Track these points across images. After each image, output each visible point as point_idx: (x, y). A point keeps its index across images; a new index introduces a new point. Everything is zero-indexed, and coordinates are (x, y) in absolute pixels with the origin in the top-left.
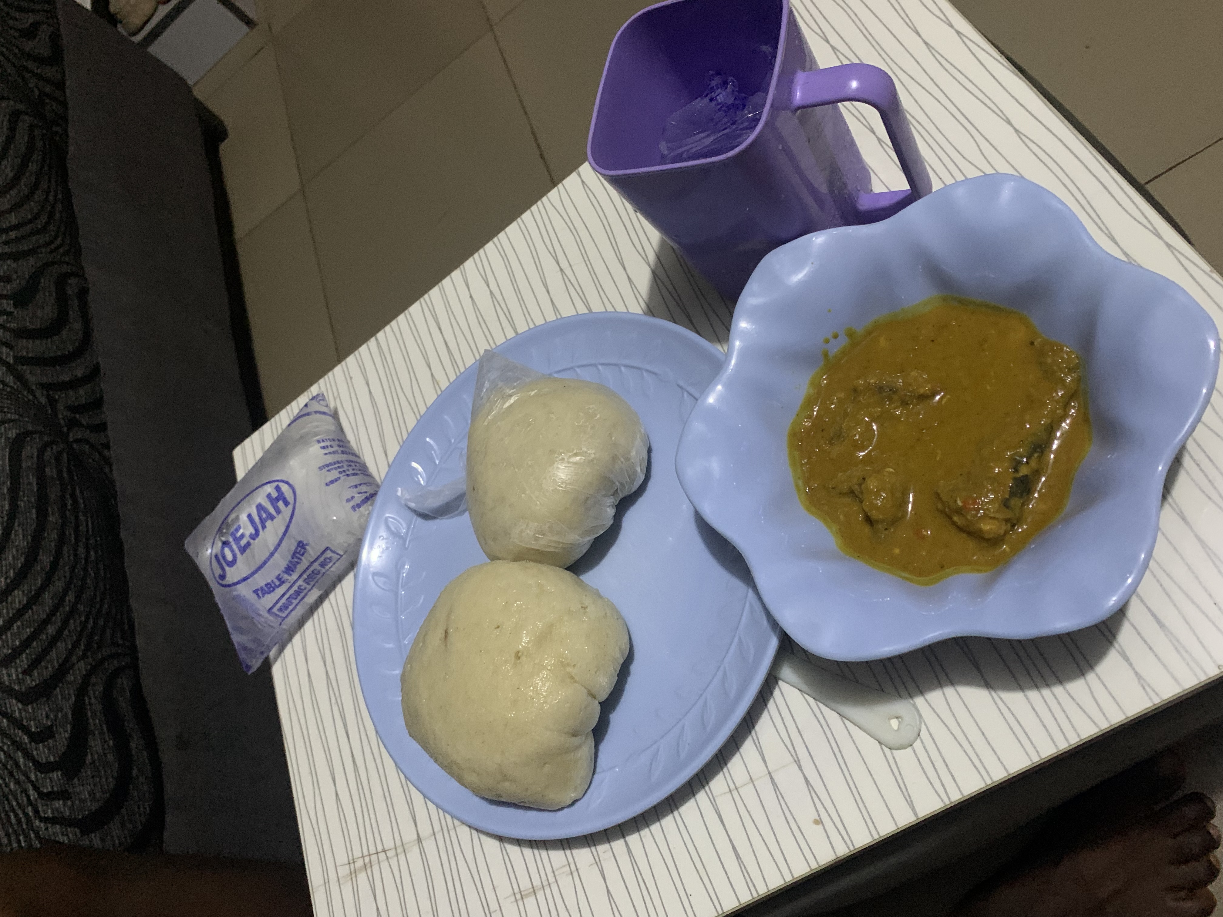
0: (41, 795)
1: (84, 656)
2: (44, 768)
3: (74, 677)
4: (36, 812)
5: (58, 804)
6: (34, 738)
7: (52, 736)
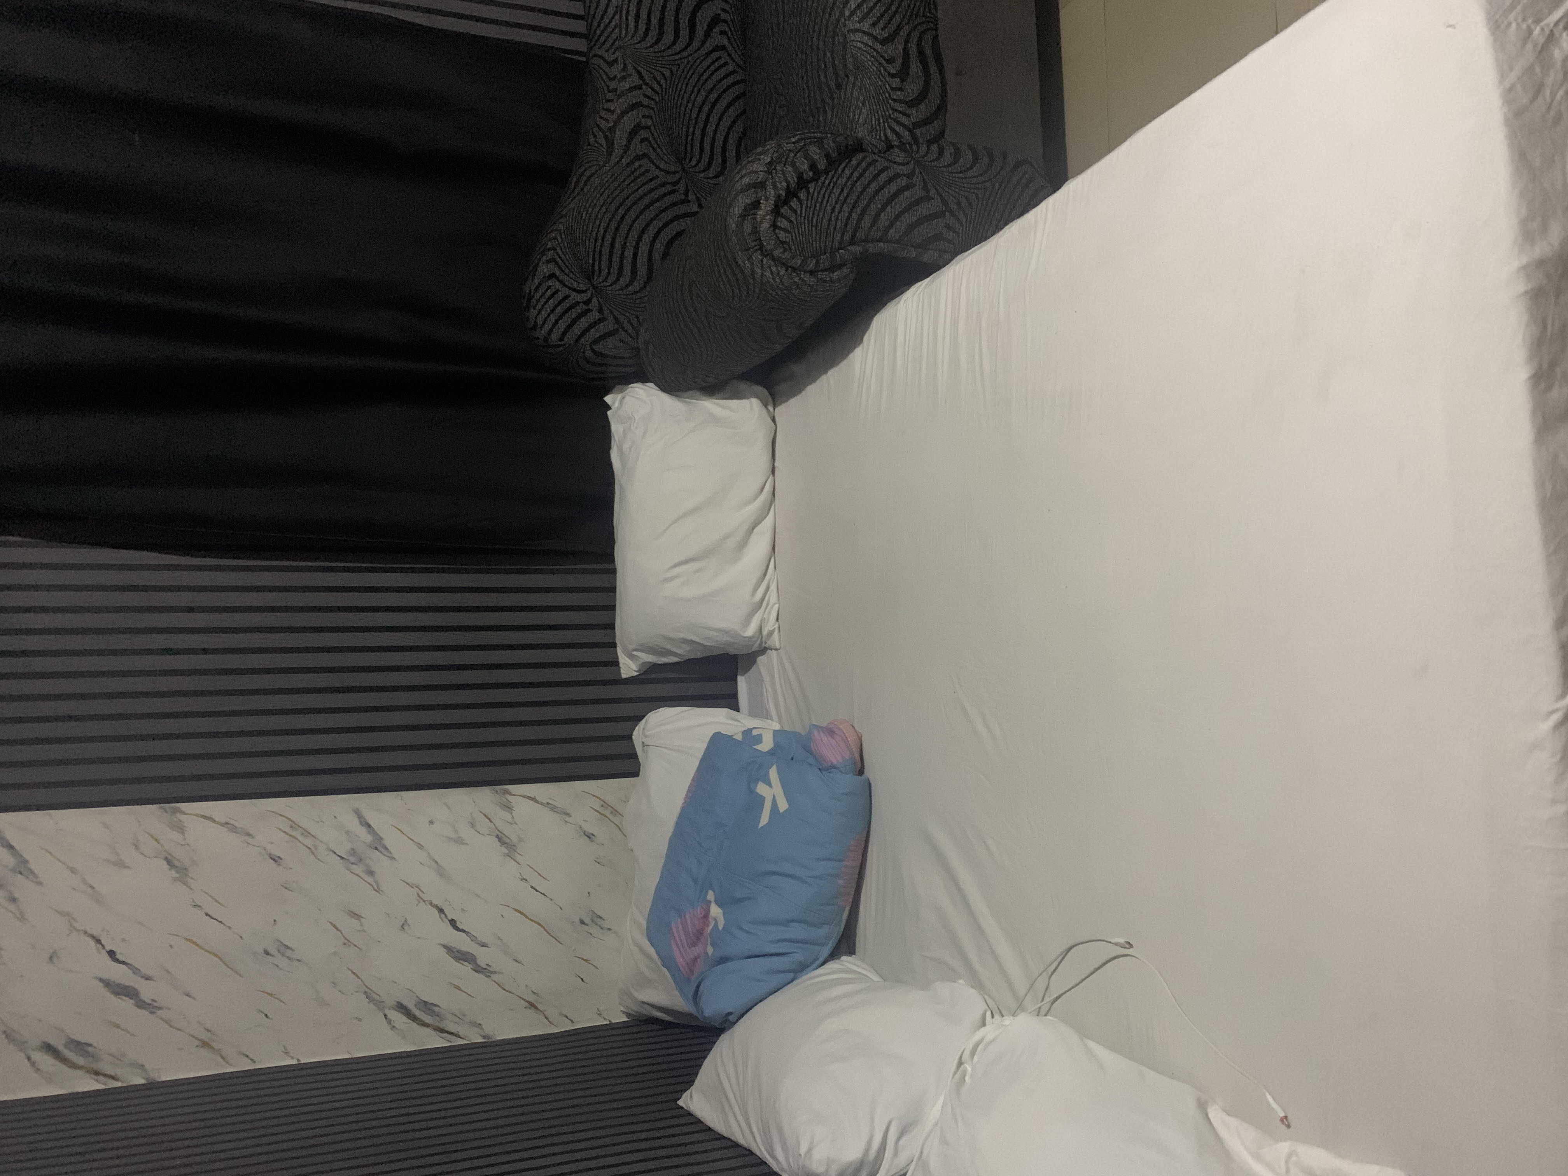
0: (892, 88)
1: (908, 23)
2: (893, 76)
3: (903, 33)
4: (890, 96)
5: (899, 93)
6: (888, 61)
7: (894, 62)
